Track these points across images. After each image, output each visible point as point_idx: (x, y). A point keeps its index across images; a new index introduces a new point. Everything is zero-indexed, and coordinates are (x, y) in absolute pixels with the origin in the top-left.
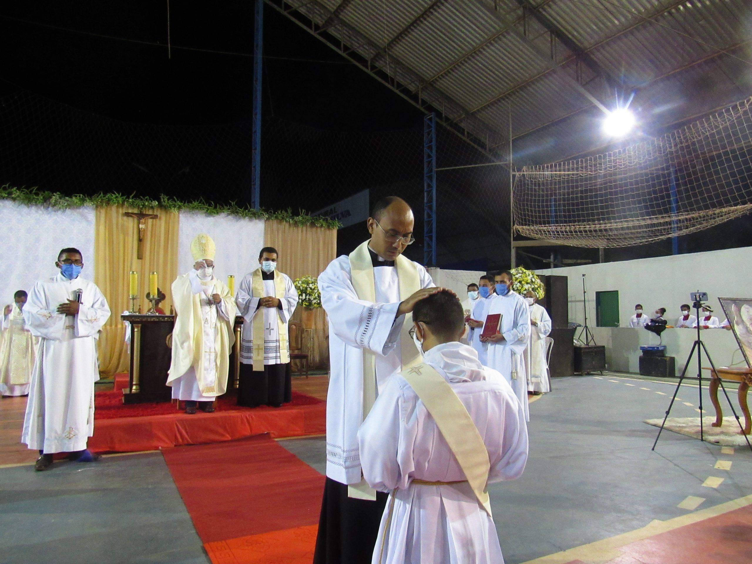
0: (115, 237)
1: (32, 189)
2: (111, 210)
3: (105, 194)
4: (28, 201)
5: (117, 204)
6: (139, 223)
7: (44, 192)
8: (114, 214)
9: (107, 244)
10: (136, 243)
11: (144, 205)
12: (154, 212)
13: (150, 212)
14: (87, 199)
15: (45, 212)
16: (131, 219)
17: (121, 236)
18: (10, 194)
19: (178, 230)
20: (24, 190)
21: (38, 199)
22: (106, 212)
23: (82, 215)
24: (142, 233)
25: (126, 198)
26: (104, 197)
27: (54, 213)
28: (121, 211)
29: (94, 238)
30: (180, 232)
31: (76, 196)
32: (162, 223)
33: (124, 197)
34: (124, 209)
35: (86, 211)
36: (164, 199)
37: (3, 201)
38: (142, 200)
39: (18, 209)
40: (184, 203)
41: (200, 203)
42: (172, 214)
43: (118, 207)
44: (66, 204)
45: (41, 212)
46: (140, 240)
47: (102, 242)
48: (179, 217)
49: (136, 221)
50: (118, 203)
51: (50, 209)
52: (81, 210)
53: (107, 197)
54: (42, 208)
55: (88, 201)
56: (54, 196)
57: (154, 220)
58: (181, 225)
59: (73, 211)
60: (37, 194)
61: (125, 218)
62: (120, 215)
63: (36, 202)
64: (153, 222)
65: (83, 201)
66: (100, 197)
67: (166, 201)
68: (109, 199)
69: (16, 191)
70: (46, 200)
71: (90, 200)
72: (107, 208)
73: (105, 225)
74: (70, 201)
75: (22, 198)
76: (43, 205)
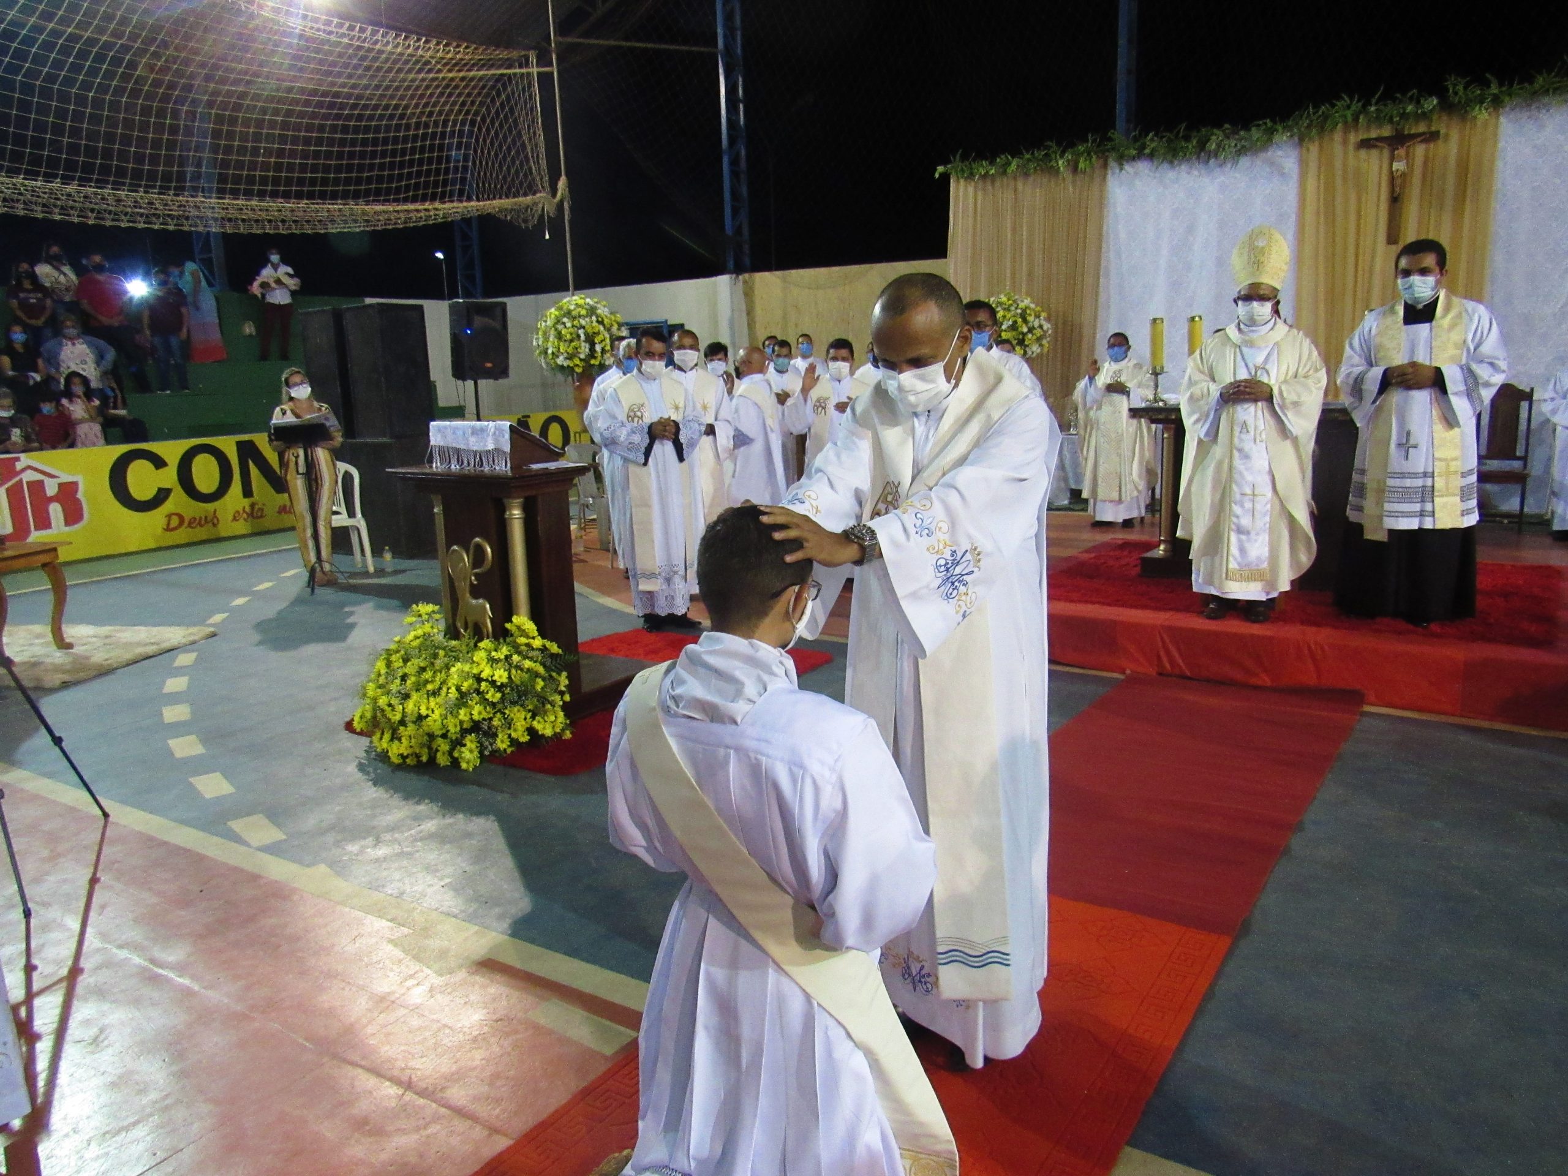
0: (1339, 199)
1: (1177, 129)
2: (1332, 140)
3: (1316, 107)
4: (1173, 154)
5: (1339, 127)
6: (1392, 159)
8: (1338, 149)
9: (1322, 219)
10: (1384, 206)
11: (1404, 116)
12: (1429, 126)
13: (1422, 128)
14: (1279, 127)
15: (1203, 172)
16: (1374, 153)
17: (1353, 197)
18: (1143, 147)
19: (1492, 162)
20: (1165, 134)
21: (1187, 147)
22: (1321, 147)
23: (1272, 164)
24: (1398, 182)
25: (1364, 106)
26: (1314, 114)
27: (1218, 169)
28: (1353, 138)
29: (1295, 209)
30: (1499, 164)
31: (1259, 125)
32: (1450, 148)
33: (1360, 104)
34: (1361, 132)
35: (1280, 153)
36: (1456, 86)
38: (1401, 101)
39: (1158, 175)
40: (1511, 85)
41: (1555, 76)
42: (1479, 123)
43: (1346, 130)
44: (1239, 147)
45: (1196, 173)
46: (1395, 200)
47: (1309, 216)
48: (1496, 126)
49: (1386, 153)
50: (1346, 123)
51: (1212, 161)
52: (1269, 153)
53: (1320, 113)
54: (1197, 165)
55: (1281, 130)
56: (1212, 134)
57: (1432, 145)
58: (1501, 145)
59: (1254, 158)
60: (1187, 138)
61: (1363, 153)
62: (1351, 148)
63: (1186, 155)
64: (1427, 150)
65: (1271, 132)
66: (1305, 115)
67: (1461, 93)
68: (1326, 117)
69: (1152, 140)
70: (1202, 146)
71: (1284, 128)
72: (1321, 138)
73: (1319, 176)
74: (1246, 140)
75: (1162, 151)
76: (1198, 158)
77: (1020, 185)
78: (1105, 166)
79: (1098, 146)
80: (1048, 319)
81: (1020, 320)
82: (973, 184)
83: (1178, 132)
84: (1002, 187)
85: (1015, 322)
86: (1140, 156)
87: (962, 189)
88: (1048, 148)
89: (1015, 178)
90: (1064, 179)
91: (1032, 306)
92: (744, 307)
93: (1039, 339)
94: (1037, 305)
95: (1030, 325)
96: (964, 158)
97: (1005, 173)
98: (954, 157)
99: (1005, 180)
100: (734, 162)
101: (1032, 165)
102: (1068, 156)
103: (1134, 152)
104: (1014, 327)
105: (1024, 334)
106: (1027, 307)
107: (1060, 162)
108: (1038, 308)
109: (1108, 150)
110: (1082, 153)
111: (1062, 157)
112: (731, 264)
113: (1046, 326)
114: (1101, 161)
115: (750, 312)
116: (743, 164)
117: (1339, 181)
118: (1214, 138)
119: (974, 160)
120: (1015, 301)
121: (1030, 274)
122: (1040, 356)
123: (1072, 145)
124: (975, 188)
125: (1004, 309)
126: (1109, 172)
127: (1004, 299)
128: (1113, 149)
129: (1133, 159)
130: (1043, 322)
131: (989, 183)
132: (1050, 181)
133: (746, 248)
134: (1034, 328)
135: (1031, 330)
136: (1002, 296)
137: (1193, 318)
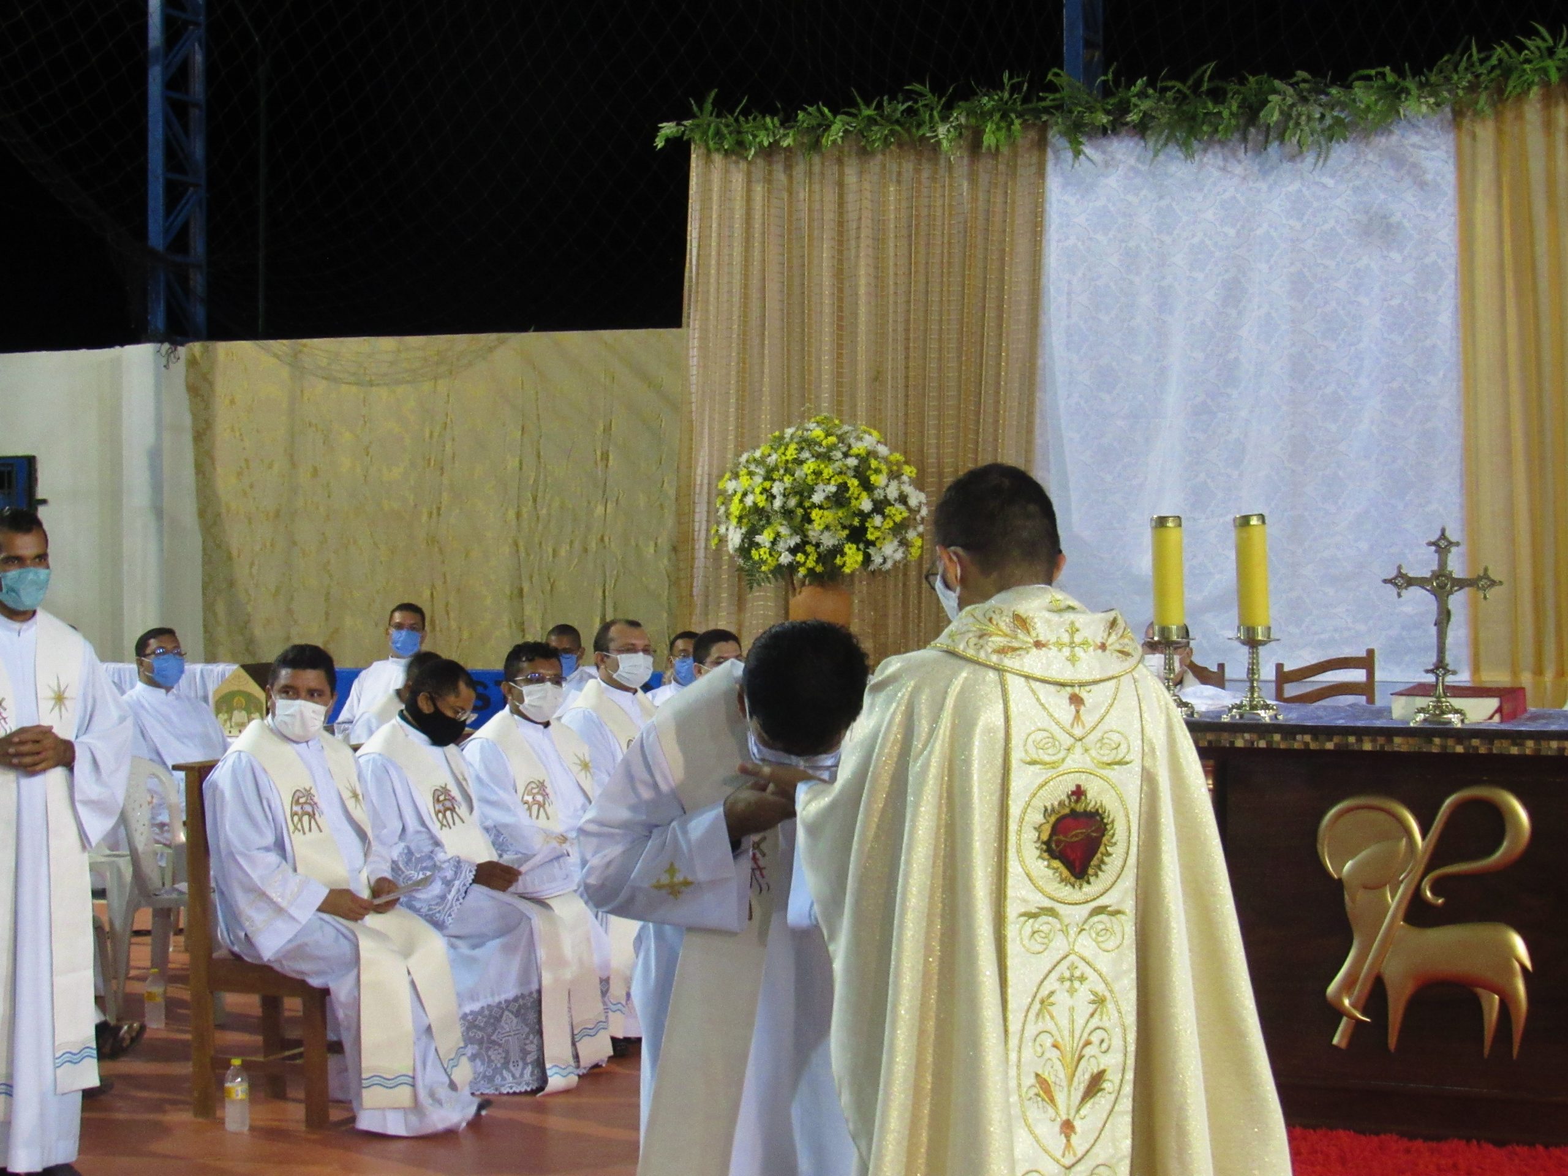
1: (1196, 75)
2: (1520, 117)
3: (1486, 47)
4: (1189, 127)
5: (1535, 92)
7: (1242, 81)
8: (1535, 139)
9: (1510, 283)
14: (1410, 84)
15: (1254, 168)
18: (1124, 108)
20: (1170, 84)
21: (1220, 113)
22: (1499, 131)
23: (1398, 161)
26: (1482, 61)
27: (1287, 165)
28: (1563, 118)
29: (1452, 261)
31: (1368, 78)
35: (1415, 139)
37: (1104, 142)
39: (1157, 170)
43: (1549, 101)
44: (1328, 121)
45: (1239, 169)
47: (1484, 277)
50: (1546, 84)
51: (1274, 147)
52: (1394, 139)
53: (1494, 61)
54: (1241, 153)
55: (1414, 91)
56: (1275, 91)
59: (1362, 146)
60: (1218, 95)
62: (1561, 141)
63: (1216, 131)
65: (1395, 94)
66: (1463, 64)
68: (1507, 72)
69: (1143, 95)
70: (1252, 112)
71: (1421, 86)
72: (1499, 116)
73: (1499, 197)
74: (1344, 106)
75: (1164, 120)
76: (1244, 139)
77: (851, 177)
78: (1042, 144)
79: (1026, 100)
80: (919, 483)
81: (854, 483)
82: (743, 165)
83: (1199, 83)
84: (810, 174)
85: (843, 487)
86: (1114, 128)
87: (716, 177)
88: (909, 96)
89: (840, 161)
90: (950, 167)
91: (883, 450)
92: (187, 420)
93: (899, 529)
94: (894, 449)
95: (879, 494)
96: (723, 107)
97: (816, 146)
98: (701, 109)
99: (816, 159)
100: (177, 81)
101: (877, 133)
102: (959, 117)
103: (1104, 119)
104: (840, 499)
105: (864, 516)
106: (871, 454)
107: (942, 130)
108: (897, 456)
109: (1046, 110)
110: (991, 114)
111: (945, 119)
112: (158, 319)
113: (916, 498)
114: (1033, 134)
115: (202, 433)
116: (198, 88)
117: (1540, 206)
118: (1274, 98)
119: (746, 113)
120: (841, 439)
121: (877, 378)
122: (902, 567)
123: (965, 94)
124: (749, 174)
125: (818, 456)
126: (1050, 154)
127: (817, 433)
128: (1059, 107)
129: (1104, 131)
130: (908, 489)
131: (778, 169)
132: (917, 171)
133: (198, 281)
134: (886, 502)
135: (880, 507)
136: (812, 426)
137: (1245, 521)
